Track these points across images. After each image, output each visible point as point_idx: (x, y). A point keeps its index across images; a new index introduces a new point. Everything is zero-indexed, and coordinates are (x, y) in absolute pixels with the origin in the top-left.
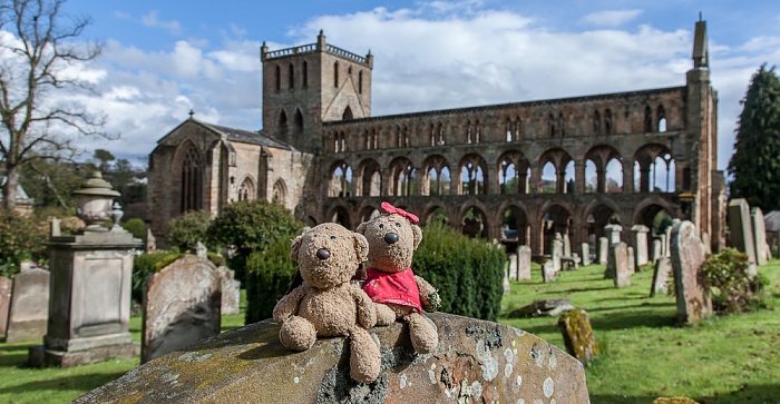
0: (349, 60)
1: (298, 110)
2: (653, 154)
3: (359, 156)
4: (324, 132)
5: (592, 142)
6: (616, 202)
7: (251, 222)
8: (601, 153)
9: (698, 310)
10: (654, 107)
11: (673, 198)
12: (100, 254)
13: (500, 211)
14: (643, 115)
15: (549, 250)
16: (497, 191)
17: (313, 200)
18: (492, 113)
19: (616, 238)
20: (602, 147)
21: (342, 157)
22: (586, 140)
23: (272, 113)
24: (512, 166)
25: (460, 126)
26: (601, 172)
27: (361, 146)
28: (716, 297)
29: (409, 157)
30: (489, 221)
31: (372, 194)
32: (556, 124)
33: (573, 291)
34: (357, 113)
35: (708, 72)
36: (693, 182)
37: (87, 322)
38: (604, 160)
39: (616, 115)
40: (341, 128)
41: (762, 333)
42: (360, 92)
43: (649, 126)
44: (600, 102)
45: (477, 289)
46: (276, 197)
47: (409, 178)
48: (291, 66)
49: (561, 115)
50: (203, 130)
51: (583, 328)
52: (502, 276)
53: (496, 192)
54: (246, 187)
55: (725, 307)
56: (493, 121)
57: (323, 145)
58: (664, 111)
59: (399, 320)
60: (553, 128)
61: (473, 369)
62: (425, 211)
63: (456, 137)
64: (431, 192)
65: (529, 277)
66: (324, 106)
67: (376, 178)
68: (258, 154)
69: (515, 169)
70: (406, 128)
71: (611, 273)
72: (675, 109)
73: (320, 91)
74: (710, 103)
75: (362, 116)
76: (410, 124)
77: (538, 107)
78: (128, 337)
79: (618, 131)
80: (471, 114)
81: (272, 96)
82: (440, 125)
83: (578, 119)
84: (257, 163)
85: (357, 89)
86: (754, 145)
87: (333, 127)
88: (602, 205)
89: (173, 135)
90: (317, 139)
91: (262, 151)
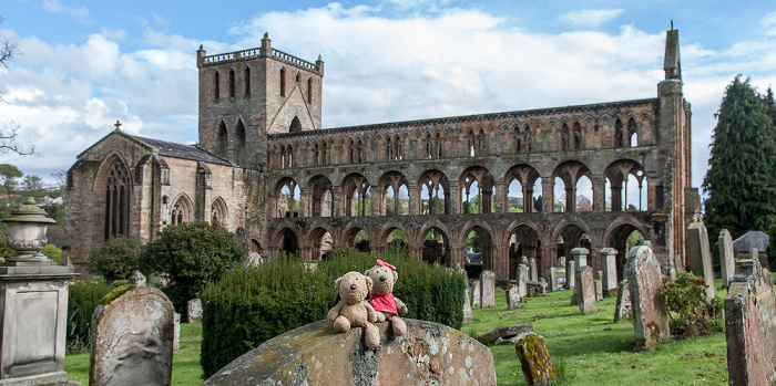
0: (297, 66)
1: (240, 120)
2: (624, 171)
3: (309, 173)
4: (269, 146)
5: (560, 157)
6: (586, 222)
7: (189, 248)
8: (570, 168)
9: (655, 334)
10: (625, 121)
11: (645, 217)
12: (34, 286)
13: (463, 232)
14: (613, 129)
15: (514, 274)
16: (459, 210)
17: (257, 222)
18: (453, 126)
19: (583, 262)
20: (571, 163)
21: (289, 173)
22: (554, 155)
23: (210, 124)
24: (476, 183)
25: (419, 140)
26: (570, 190)
27: (310, 161)
28: (674, 321)
29: (364, 173)
30: (451, 243)
31: (323, 215)
32: (522, 138)
33: (539, 317)
34: (306, 125)
35: (680, 84)
36: (666, 201)
37: (19, 359)
38: (573, 178)
39: (585, 128)
40: (289, 141)
41: (712, 355)
42: (310, 102)
43: (620, 141)
44: (568, 115)
45: (437, 315)
46: (215, 218)
47: (364, 197)
48: (232, 73)
49: (527, 128)
50: (132, 143)
51: (540, 353)
52: (462, 302)
53: (458, 212)
54: (180, 208)
55: (683, 331)
56: (455, 134)
57: (268, 160)
58: (635, 125)
59: (387, 320)
60: (519, 142)
61: (425, 348)
62: (382, 233)
63: (415, 152)
64: (388, 212)
65: (493, 303)
66: (269, 118)
67: (327, 197)
68: (194, 170)
69: (479, 187)
70: (360, 142)
71: (578, 299)
72: (646, 123)
73: (265, 100)
74: (683, 116)
75: (312, 129)
76: (366, 137)
77: (502, 120)
78: (63, 375)
79: (588, 146)
80: (431, 127)
81: (210, 105)
82: (398, 138)
83: (545, 133)
84: (193, 180)
85: (306, 99)
86: (730, 161)
87: (279, 140)
88: (572, 225)
89: (96, 149)
90: (260, 154)
91: (199, 168)
